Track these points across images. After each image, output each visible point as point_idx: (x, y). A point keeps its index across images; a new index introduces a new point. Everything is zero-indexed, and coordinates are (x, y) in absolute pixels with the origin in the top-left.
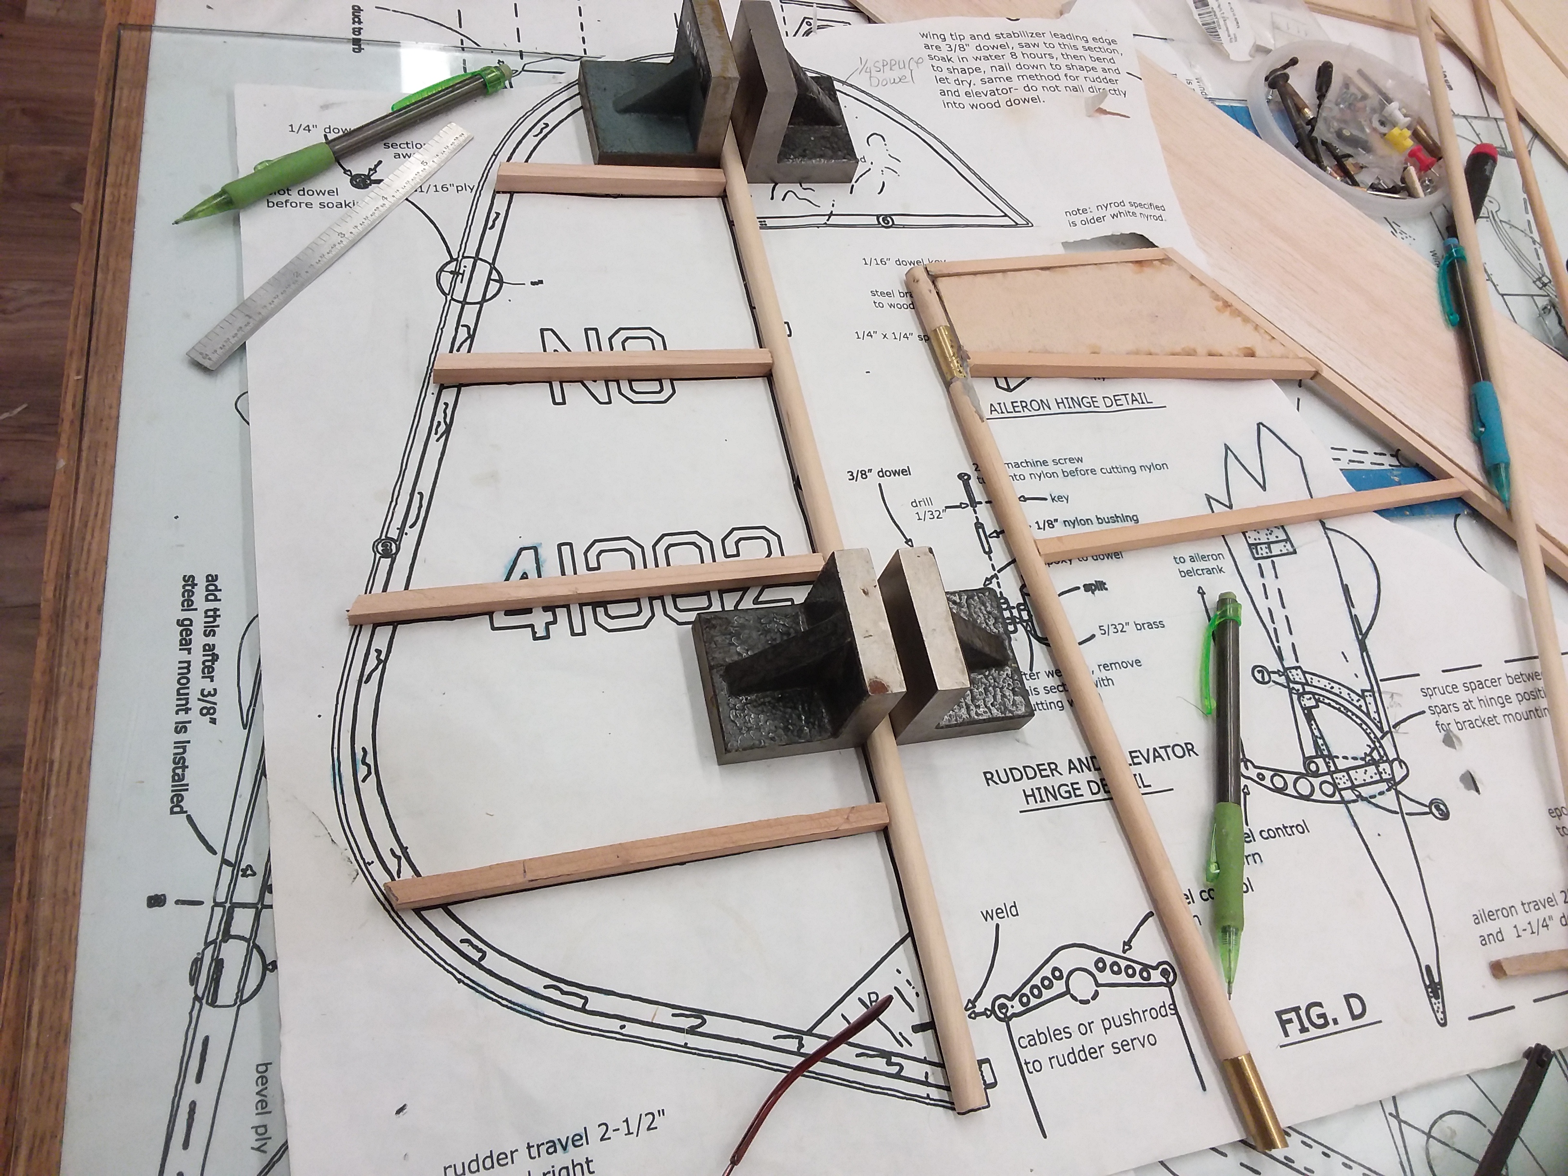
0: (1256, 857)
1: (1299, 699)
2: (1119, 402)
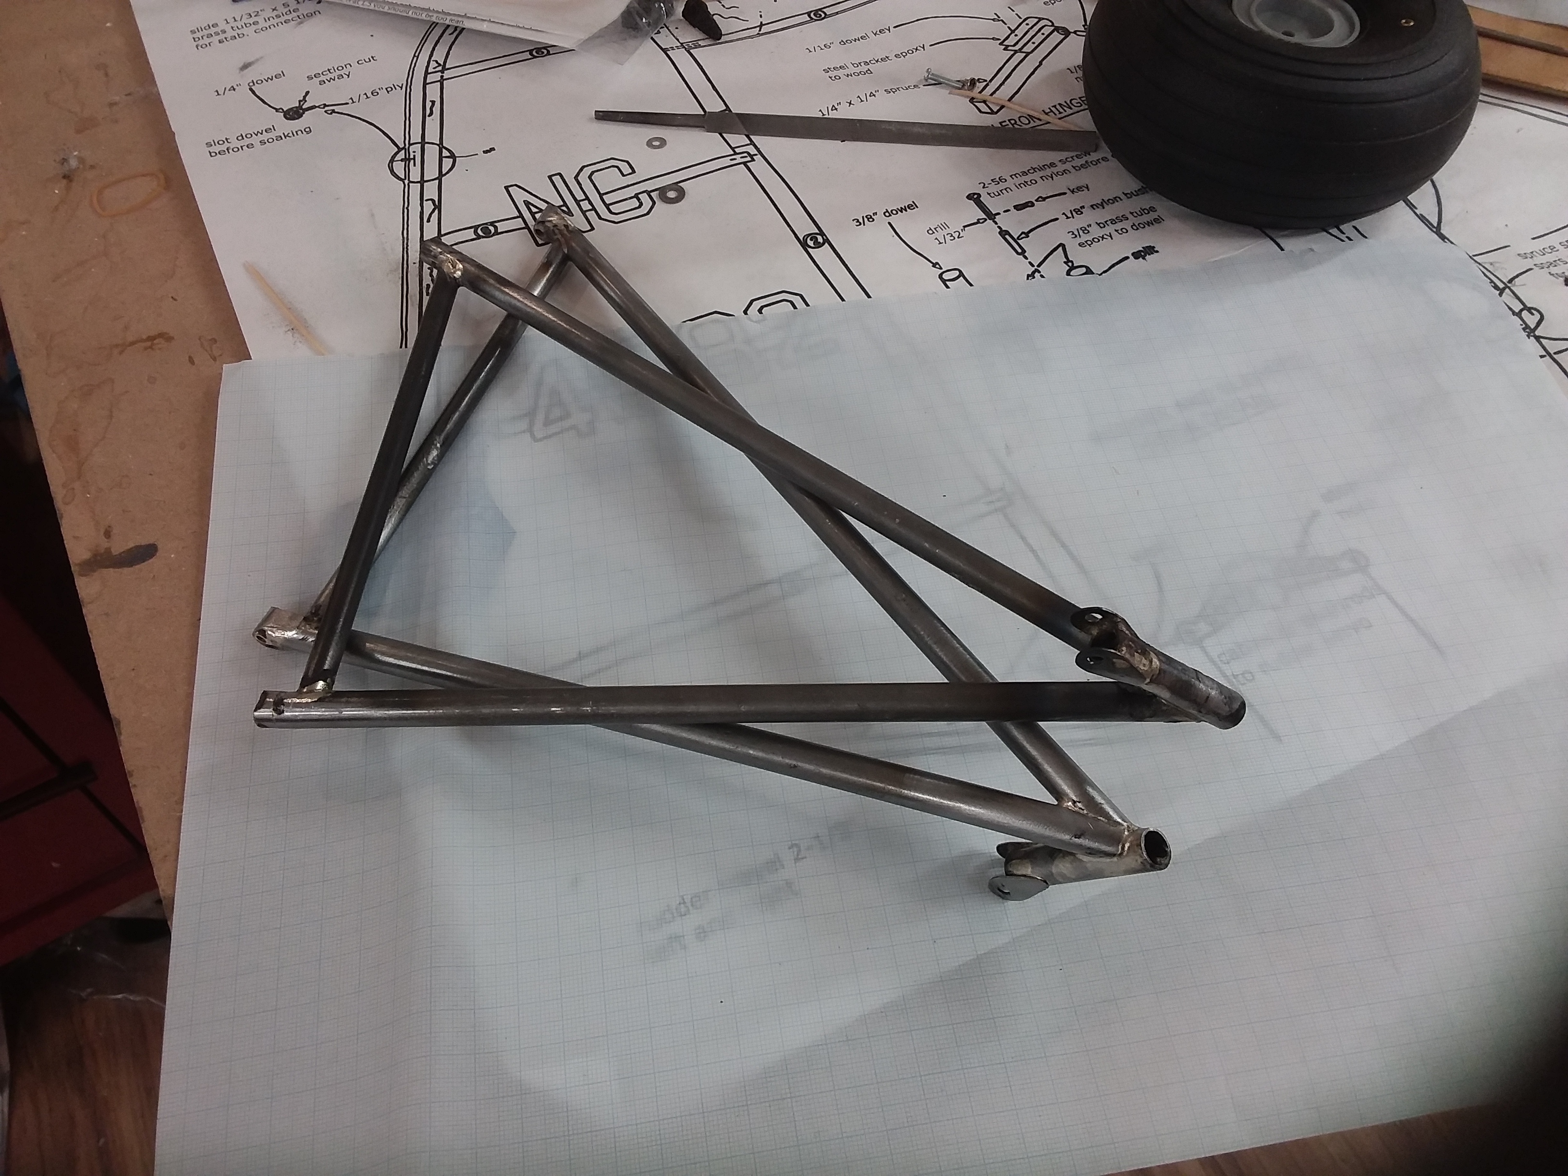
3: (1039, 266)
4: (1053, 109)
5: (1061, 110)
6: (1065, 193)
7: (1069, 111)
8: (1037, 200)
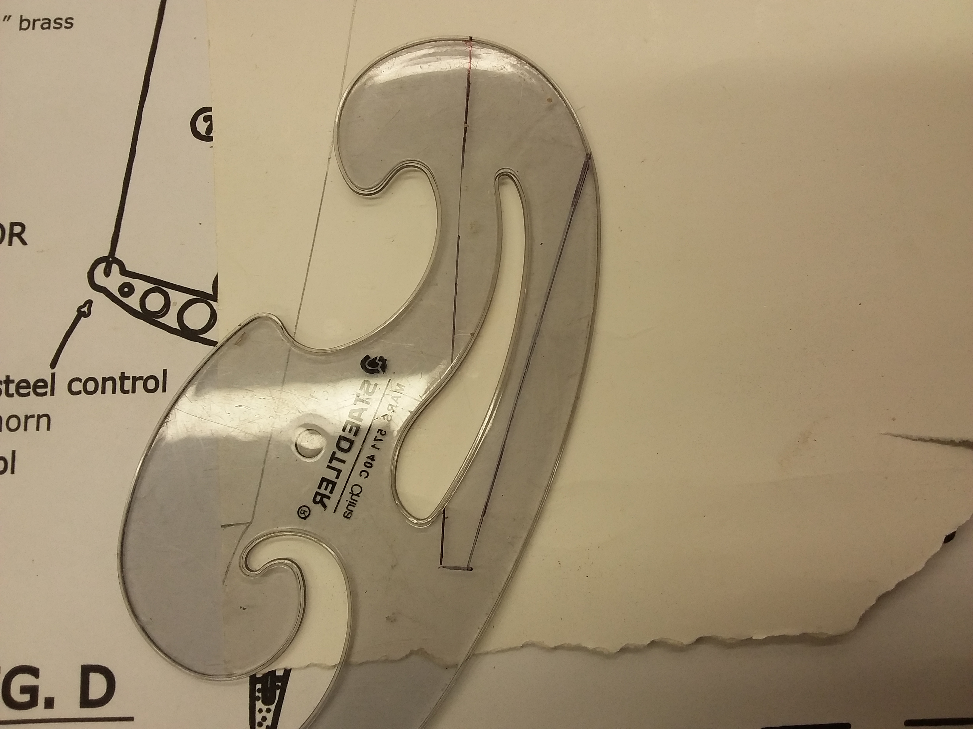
0: (44, 420)
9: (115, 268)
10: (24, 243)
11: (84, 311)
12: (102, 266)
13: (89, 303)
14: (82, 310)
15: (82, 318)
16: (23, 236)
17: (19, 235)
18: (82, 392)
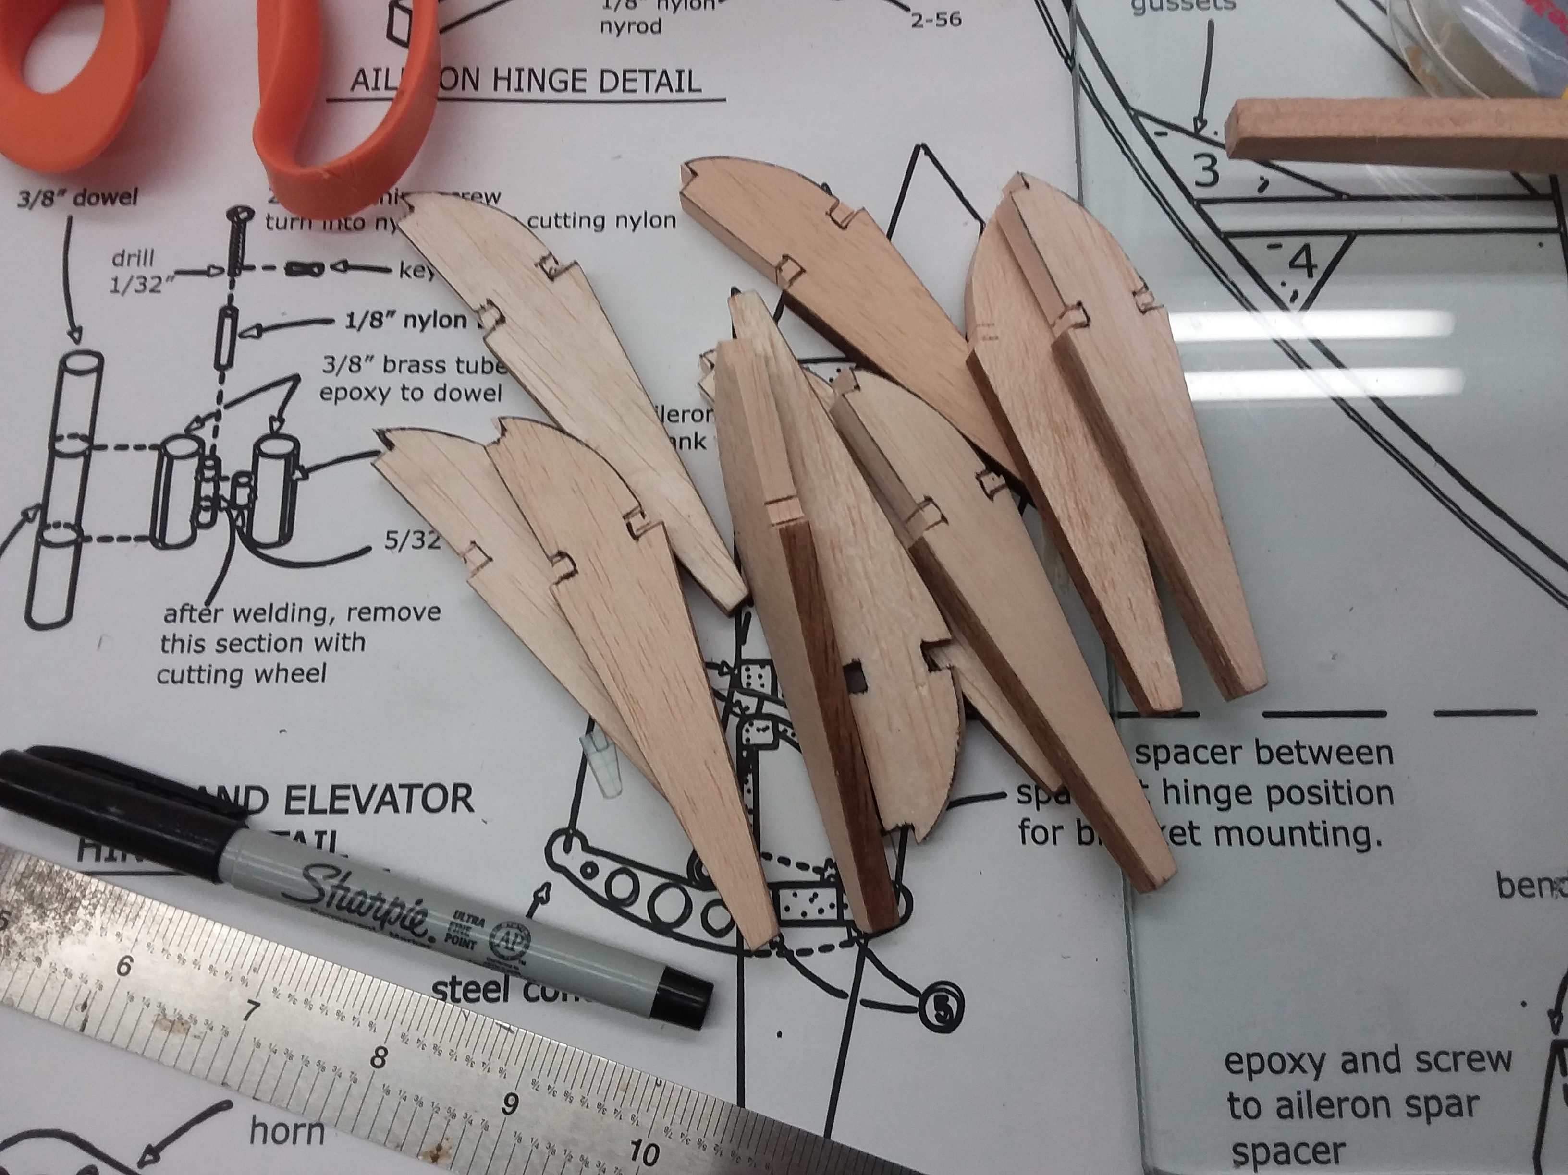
1: (739, 728)
2: (629, 86)
3: (227, 407)
4: (515, 76)
5: (524, 84)
6: (387, 270)
7: (536, 93)
8: (333, 267)
9: (576, 842)
10: (470, 809)
11: (542, 897)
12: (561, 840)
13: (548, 886)
14: (540, 895)
15: (540, 905)
16: (469, 800)
17: (464, 800)
18: (541, 998)
